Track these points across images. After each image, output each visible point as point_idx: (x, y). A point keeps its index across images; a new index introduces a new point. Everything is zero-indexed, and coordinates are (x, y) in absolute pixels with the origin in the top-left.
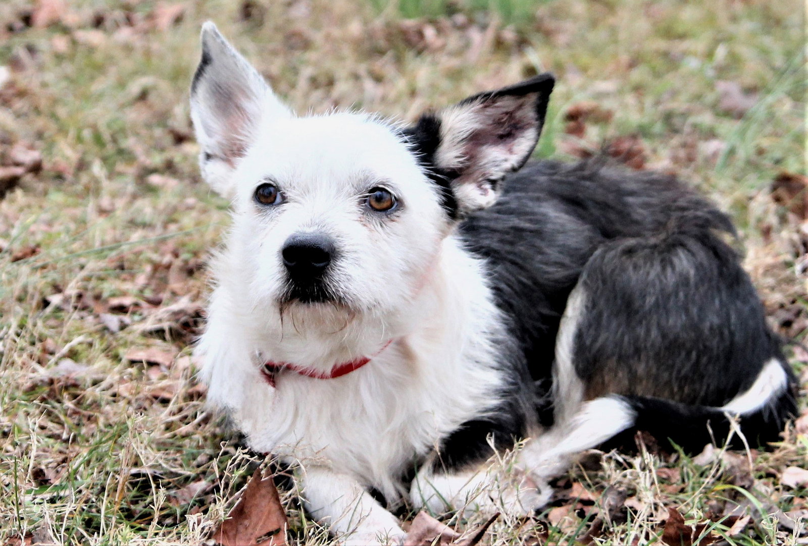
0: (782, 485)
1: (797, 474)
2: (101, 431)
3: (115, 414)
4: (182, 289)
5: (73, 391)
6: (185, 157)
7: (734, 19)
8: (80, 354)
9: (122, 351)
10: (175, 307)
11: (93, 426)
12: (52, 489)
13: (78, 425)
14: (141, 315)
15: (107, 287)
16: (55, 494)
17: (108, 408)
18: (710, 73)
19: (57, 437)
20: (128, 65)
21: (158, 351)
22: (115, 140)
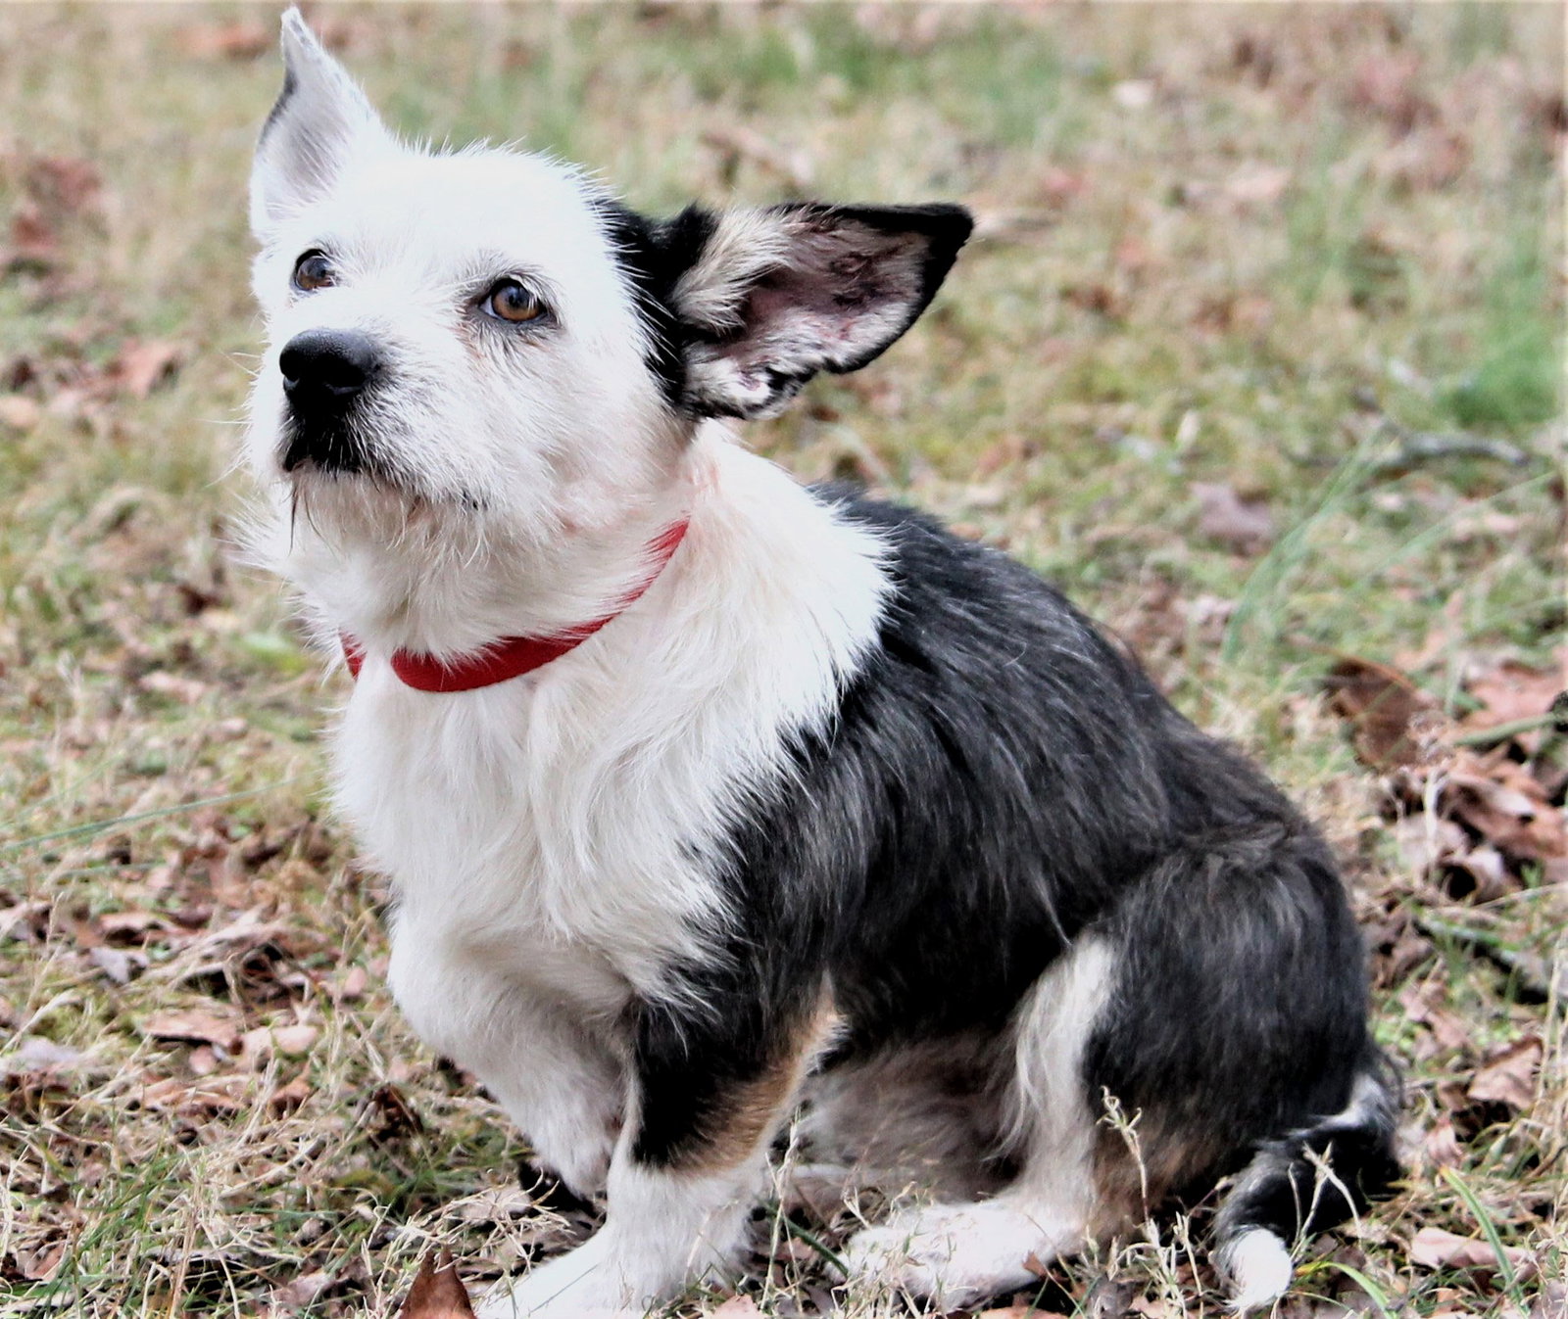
0: (1414, 1264)
1: (1439, 1241)
2: (114, 1176)
3: (138, 1142)
4: (238, 896)
5: (55, 1099)
6: (213, 637)
7: (1206, 365)
8: (60, 1026)
9: (137, 1019)
10: (230, 932)
11: (98, 1166)
12: (33, 1293)
13: (68, 1164)
14: (167, 948)
15: (97, 895)
16: (42, 1302)
17: (124, 1131)
18: (1175, 468)
19: (30, 1189)
20: (81, 461)
21: (206, 1018)
22: (76, 610)
